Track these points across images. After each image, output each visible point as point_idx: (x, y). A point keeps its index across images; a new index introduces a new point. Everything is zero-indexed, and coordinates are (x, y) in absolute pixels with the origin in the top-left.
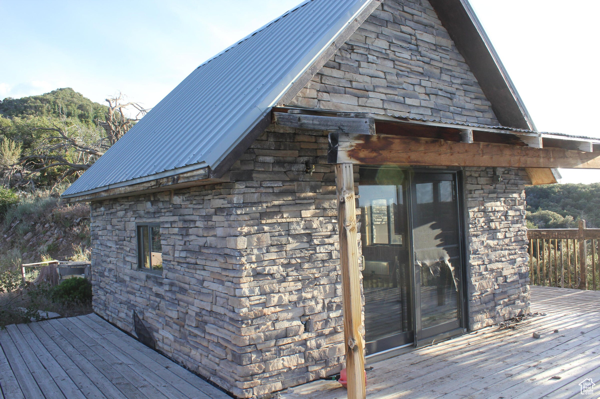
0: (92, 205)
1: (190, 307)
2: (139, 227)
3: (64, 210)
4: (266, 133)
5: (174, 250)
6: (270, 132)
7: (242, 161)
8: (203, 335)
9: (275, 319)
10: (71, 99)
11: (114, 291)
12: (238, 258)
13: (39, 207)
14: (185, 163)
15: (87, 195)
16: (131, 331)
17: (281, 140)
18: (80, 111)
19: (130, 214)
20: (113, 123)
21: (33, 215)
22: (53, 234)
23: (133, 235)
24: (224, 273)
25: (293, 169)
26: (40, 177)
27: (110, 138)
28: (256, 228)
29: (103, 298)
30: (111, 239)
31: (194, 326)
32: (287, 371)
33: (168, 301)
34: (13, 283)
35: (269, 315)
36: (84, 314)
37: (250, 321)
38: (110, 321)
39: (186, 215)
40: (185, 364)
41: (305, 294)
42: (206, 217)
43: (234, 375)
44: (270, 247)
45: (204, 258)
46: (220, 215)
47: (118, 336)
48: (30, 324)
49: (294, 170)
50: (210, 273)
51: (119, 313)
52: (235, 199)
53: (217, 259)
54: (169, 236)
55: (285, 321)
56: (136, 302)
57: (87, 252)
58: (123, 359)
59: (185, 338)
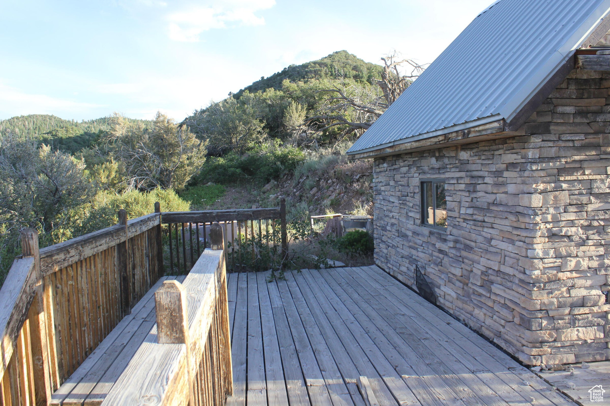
0: (375, 161)
1: (475, 265)
2: (422, 183)
3: (345, 167)
4: (566, 80)
5: (460, 207)
6: (571, 79)
7: (538, 113)
8: (488, 295)
9: (571, 285)
10: (346, 61)
11: (396, 245)
12: (532, 217)
13: (322, 164)
14: (477, 116)
15: (372, 151)
16: (412, 285)
17: (584, 87)
18: (355, 72)
19: (414, 169)
20: (389, 82)
21: (317, 171)
22: (335, 190)
23: (417, 190)
24: (515, 232)
25: (599, 119)
26: (322, 136)
27: (386, 96)
28: (553, 185)
29: (385, 251)
30: (394, 195)
31: (479, 285)
32: (582, 344)
33: (451, 258)
34: (306, 232)
35: (564, 280)
36: (365, 266)
37: (542, 285)
38: (391, 273)
39: (474, 171)
40: (466, 322)
41: (608, 261)
42: (496, 173)
43: (521, 339)
44: (568, 207)
45: (493, 215)
46: (512, 171)
47: (399, 289)
48: (320, 270)
49: (600, 121)
50: (499, 232)
51: (400, 267)
52: (530, 154)
53: (508, 217)
54: (455, 192)
55: (582, 289)
56: (418, 256)
57: (366, 208)
58: (404, 310)
59: (468, 296)
